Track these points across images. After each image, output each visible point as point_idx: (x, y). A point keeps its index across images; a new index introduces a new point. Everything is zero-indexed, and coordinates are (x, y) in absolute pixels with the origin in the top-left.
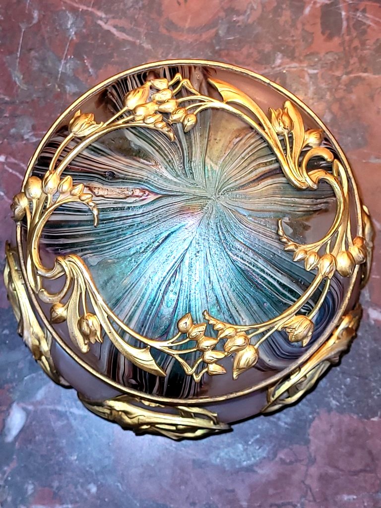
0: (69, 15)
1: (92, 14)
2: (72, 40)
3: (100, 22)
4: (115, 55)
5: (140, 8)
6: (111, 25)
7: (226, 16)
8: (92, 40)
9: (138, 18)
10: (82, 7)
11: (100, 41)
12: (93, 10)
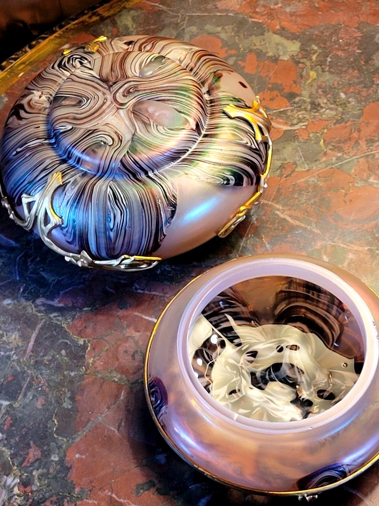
1: (271, 206)
2: (253, 223)
3: (277, 212)
4: (289, 236)
5: (312, 204)
6: (287, 214)
8: (270, 225)
9: (310, 210)
11: (276, 225)
12: (272, 203)
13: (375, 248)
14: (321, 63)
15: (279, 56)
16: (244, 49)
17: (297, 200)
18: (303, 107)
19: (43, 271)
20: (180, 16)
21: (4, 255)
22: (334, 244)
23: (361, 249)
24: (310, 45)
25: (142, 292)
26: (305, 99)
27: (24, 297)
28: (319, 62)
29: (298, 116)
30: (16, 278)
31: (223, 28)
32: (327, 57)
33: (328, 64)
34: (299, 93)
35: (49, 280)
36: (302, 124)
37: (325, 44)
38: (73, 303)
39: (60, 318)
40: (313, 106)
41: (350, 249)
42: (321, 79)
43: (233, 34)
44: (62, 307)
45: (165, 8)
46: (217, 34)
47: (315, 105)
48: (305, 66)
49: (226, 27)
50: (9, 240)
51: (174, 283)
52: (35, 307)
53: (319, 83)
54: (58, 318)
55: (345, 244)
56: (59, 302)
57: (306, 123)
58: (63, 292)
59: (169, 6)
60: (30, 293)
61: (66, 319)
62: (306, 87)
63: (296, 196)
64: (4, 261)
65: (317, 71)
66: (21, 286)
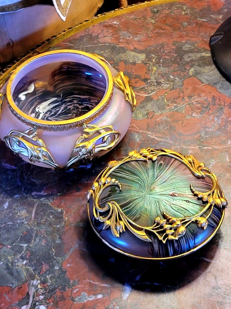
0: (136, 134)
1: (145, 133)
2: (138, 142)
3: (149, 136)
4: (157, 146)
5: (166, 129)
6: (154, 136)
7: (204, 129)
8: (147, 142)
9: (166, 133)
10: (141, 131)
11: (150, 142)
12: (146, 132)
13: (202, 146)
14: (158, 63)
15: (136, 62)
16: (117, 60)
17: (158, 129)
18: (152, 85)
19: (32, 179)
20: (81, 48)
21: (10, 173)
22: (181, 147)
23: (195, 148)
24: (151, 55)
25: (87, 182)
26: (153, 80)
27: (25, 193)
28: (157, 63)
29: (151, 89)
30: (19, 184)
31: (104, 51)
32: (160, 59)
33: (161, 63)
34: (149, 78)
35: (37, 183)
36: (154, 93)
37: (158, 53)
38: (52, 192)
39: (46, 200)
40: (158, 83)
41: (190, 149)
42: (159, 70)
43: (110, 54)
44: (46, 195)
45: (72, 45)
46: (102, 55)
47: (159, 83)
48: (150, 65)
49: (106, 51)
50: (12, 166)
52: (32, 196)
53: (159, 72)
54: (45, 200)
55: (186, 146)
56: (44, 193)
57: (156, 92)
58: (45, 187)
59: (74, 44)
60: (28, 190)
61: (50, 200)
62: (152, 75)
63: (157, 127)
64: (11, 176)
65: (156, 67)
66: (22, 187)
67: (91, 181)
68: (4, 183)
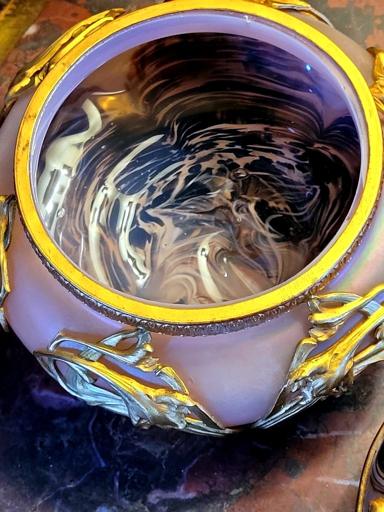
19: (139, 440)
21: (65, 426)
25: (314, 436)
27: (125, 496)
30: (100, 464)
35: (156, 454)
38: (211, 486)
44: (195, 498)
51: (361, 408)
56: (187, 490)
58: (186, 469)
60: (133, 486)
64: (69, 438)
66: (113, 476)
67: (328, 432)
68: (51, 466)
